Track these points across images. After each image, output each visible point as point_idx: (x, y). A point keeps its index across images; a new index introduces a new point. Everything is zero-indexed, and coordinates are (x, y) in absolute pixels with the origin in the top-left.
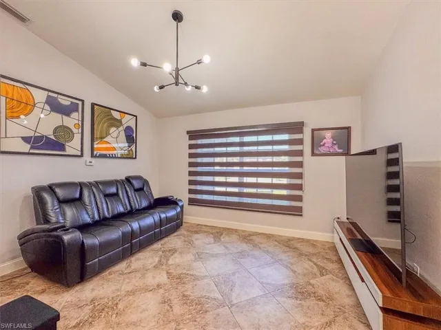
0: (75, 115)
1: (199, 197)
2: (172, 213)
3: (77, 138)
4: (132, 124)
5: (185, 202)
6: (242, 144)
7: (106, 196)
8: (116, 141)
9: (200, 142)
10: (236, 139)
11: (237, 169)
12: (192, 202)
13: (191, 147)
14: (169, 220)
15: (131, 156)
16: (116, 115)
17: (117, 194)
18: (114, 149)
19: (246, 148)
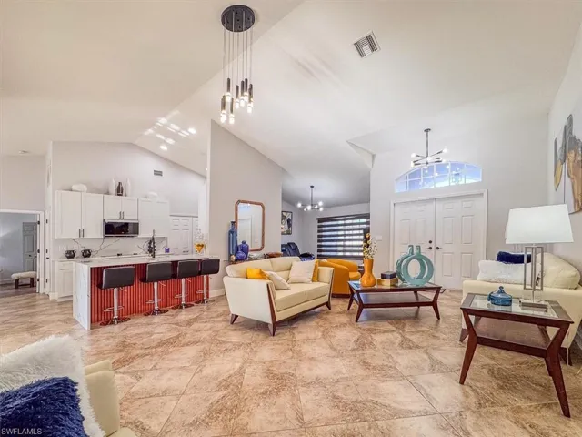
1: (323, 253)
5: (316, 256)
6: (345, 225)
9: (323, 224)
10: (343, 222)
12: (319, 256)
13: (319, 227)
17: (285, 251)
19: (347, 227)
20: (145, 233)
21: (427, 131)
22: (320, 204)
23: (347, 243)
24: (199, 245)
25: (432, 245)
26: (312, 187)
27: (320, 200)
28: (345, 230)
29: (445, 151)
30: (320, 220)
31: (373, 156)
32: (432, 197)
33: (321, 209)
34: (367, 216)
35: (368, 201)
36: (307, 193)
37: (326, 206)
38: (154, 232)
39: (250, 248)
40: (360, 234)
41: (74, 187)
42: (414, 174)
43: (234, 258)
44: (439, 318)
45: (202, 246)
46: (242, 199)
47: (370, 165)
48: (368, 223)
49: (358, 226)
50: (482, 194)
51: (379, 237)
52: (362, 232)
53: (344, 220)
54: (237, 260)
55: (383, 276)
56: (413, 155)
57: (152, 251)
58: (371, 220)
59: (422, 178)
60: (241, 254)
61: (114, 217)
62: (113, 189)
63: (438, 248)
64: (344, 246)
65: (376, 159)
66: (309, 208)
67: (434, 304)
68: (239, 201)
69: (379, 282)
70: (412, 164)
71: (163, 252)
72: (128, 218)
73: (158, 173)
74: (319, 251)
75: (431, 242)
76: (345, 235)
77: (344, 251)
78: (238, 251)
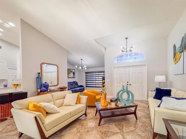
1: (88, 85)
2: (82, 88)
4: (74, 71)
7: (71, 85)
8: (72, 75)
9: (88, 74)
11: (95, 80)
12: (86, 86)
13: (86, 75)
14: (82, 89)
15: (74, 77)
16: (71, 70)
17: (72, 84)
19: (97, 76)
21: (127, 38)
22: (85, 66)
23: (97, 82)
24: (14, 85)
25: (128, 83)
26: (82, 60)
27: (85, 65)
28: (96, 77)
29: (134, 46)
30: (86, 73)
31: (105, 48)
32: (128, 65)
33: (86, 69)
34: (104, 72)
35: (104, 66)
36: (80, 62)
37: (88, 68)
39: (50, 85)
40: (101, 79)
42: (121, 56)
43: (39, 90)
44: (137, 119)
45: (17, 85)
46: (44, 62)
47: (104, 52)
48: (104, 74)
49: (100, 76)
50: (146, 65)
51: (108, 80)
52: (102, 78)
53: (95, 73)
54: (41, 91)
55: (111, 101)
56: (122, 47)
58: (105, 73)
59: (124, 58)
60: (44, 88)
63: (130, 85)
64: (96, 83)
65: (107, 49)
66: (80, 68)
67: (135, 113)
68: (43, 63)
69: (109, 103)
70: (121, 52)
74: (86, 84)
75: (128, 82)
76: (96, 79)
77: (96, 85)
78: (42, 87)
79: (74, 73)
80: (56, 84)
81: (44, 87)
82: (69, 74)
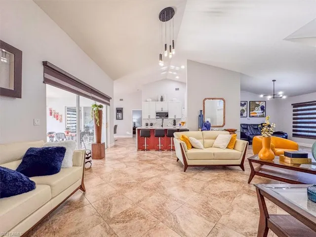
0: (245, 106)
3: (246, 112)
4: (264, 105)
8: (258, 111)
13: (294, 111)
15: (263, 116)
16: (257, 103)
17: (257, 128)
18: (256, 113)
20: (171, 116)
22: (280, 93)
24: (182, 122)
26: (274, 81)
30: (295, 105)
33: (285, 97)
38: (175, 116)
41: (148, 100)
46: (208, 98)
55: (286, 155)
57: (175, 124)
60: (204, 128)
61: (159, 110)
62: (159, 99)
68: (206, 99)
71: (178, 125)
72: (165, 110)
73: (177, 89)
74: (294, 131)
78: (202, 126)
79: (263, 108)
80: (222, 125)
81: (206, 126)
82: (252, 111)
